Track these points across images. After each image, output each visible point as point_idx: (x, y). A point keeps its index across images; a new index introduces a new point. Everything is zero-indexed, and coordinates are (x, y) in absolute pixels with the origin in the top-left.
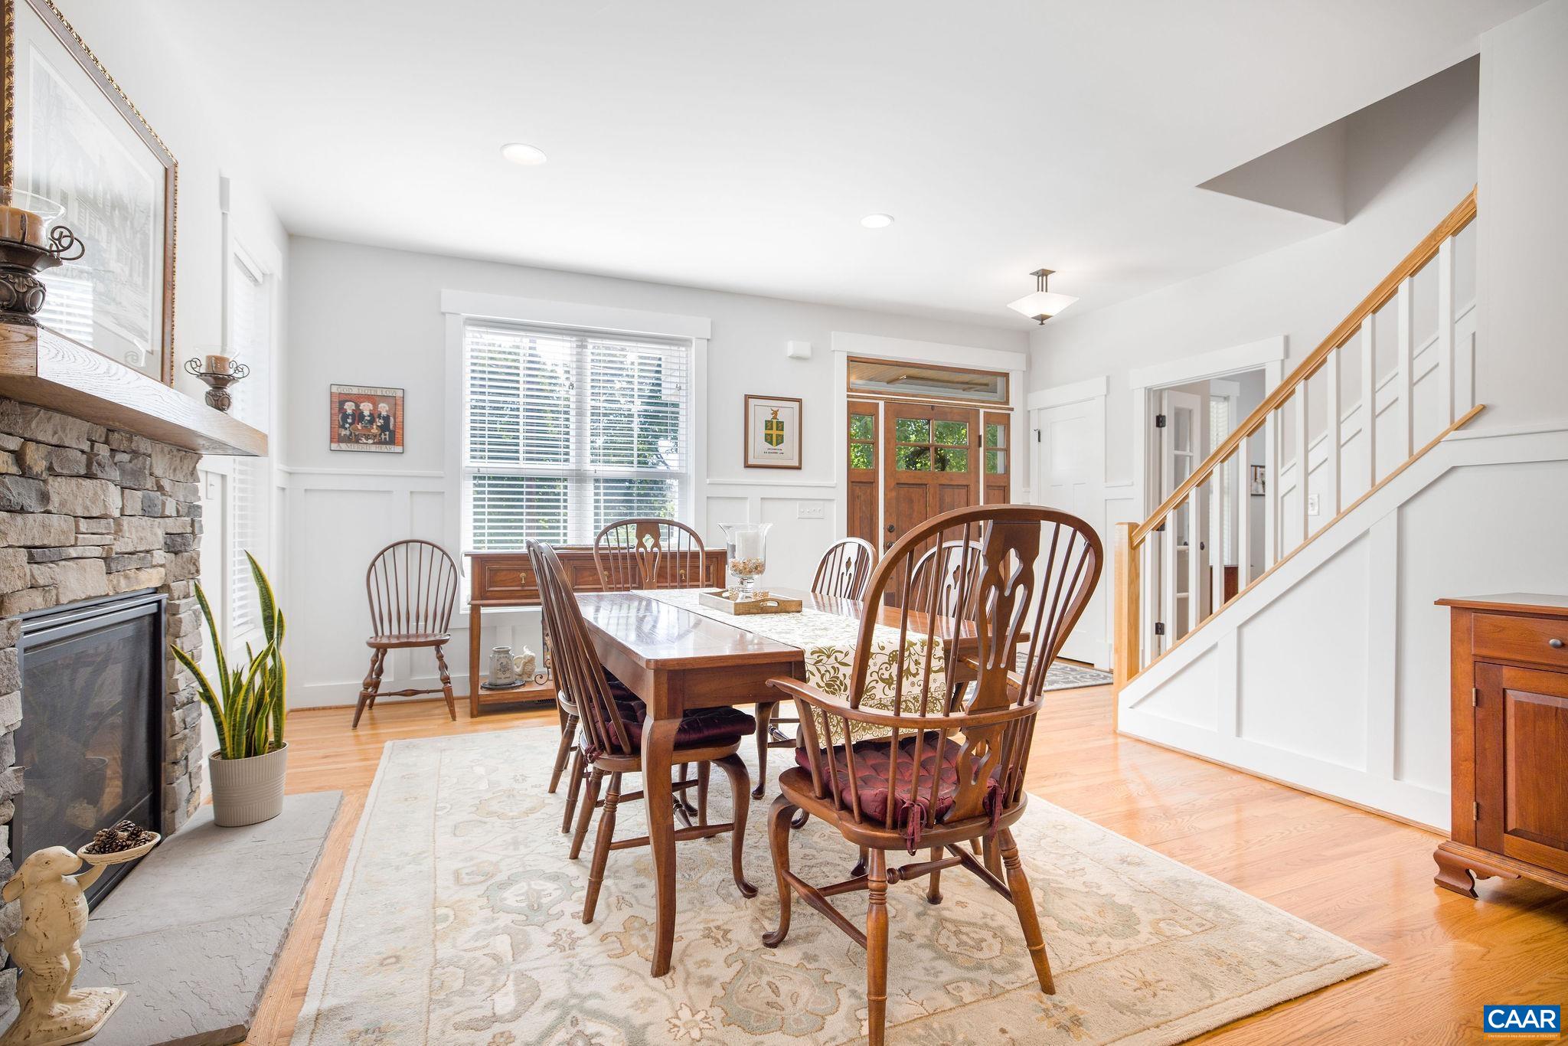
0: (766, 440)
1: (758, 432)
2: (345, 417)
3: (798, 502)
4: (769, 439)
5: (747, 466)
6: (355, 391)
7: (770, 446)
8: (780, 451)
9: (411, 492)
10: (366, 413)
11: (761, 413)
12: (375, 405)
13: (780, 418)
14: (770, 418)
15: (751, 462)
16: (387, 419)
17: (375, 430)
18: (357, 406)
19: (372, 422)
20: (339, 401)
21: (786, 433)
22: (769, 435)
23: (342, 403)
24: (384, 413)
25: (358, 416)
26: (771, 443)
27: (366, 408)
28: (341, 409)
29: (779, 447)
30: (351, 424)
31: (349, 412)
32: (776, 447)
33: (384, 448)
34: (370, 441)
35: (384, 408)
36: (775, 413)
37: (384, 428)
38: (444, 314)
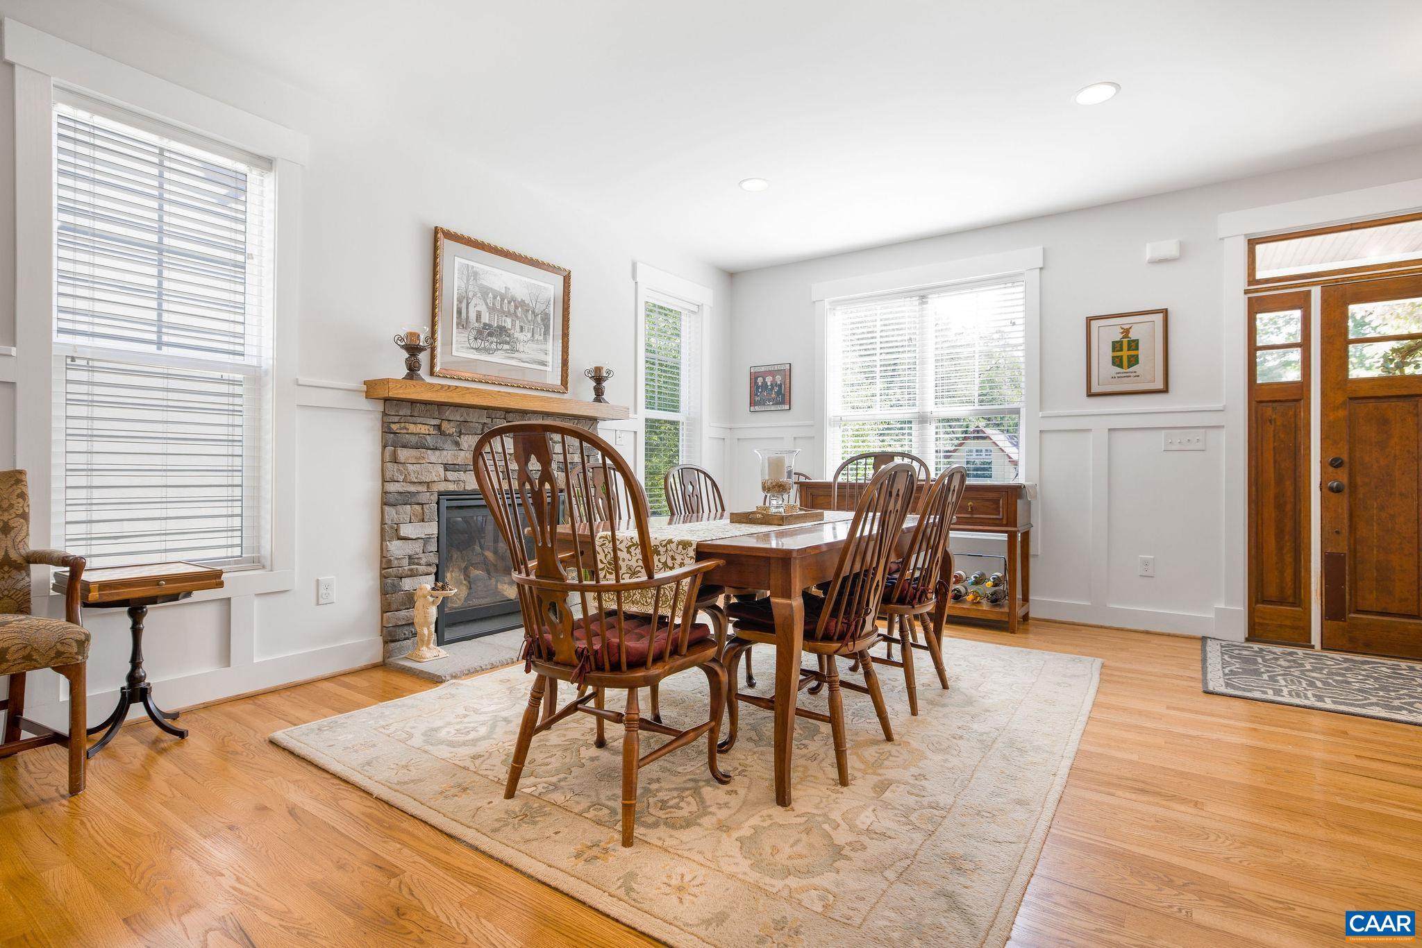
0: (1114, 364)
1: (1103, 354)
2: (758, 387)
3: (1163, 432)
4: (1117, 362)
5: (1090, 394)
6: (763, 369)
7: (1119, 370)
8: (1135, 374)
9: (795, 438)
10: (769, 384)
11: (1107, 334)
12: (774, 377)
13: (1133, 336)
14: (1118, 337)
15: (1094, 389)
16: (780, 386)
17: (773, 396)
18: (764, 379)
19: (772, 389)
20: (754, 377)
21: (1142, 353)
22: (1117, 357)
23: (756, 379)
24: (779, 382)
25: (765, 385)
26: (1121, 366)
27: (769, 380)
28: (756, 382)
29: (1131, 369)
30: (761, 392)
31: (760, 384)
32: (1128, 370)
33: (779, 407)
34: (771, 403)
35: (778, 379)
36: (1126, 332)
37: (779, 393)
38: (814, 302)
